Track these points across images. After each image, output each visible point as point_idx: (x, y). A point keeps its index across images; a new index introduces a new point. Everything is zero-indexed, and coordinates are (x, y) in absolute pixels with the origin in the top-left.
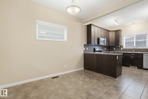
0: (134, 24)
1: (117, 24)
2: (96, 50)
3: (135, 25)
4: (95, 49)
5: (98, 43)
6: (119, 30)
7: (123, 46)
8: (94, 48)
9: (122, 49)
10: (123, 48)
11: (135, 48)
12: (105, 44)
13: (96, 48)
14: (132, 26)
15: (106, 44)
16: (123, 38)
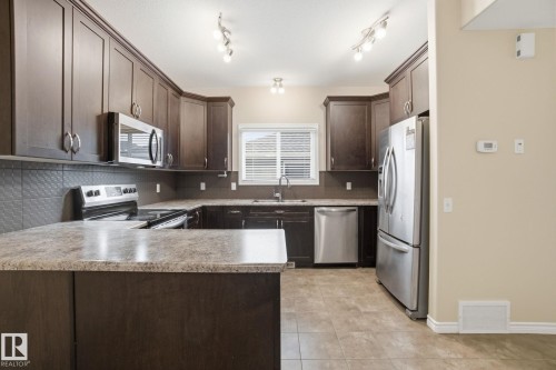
0: (281, 86)
1: (227, 59)
2: (89, 202)
3: (282, 91)
4: (75, 195)
5: (107, 149)
6: (226, 99)
7: (237, 173)
8: (73, 185)
9: (234, 186)
10: (240, 183)
11: (284, 183)
12: (159, 164)
13: (85, 189)
14: (273, 90)
15: (166, 159)
16: (238, 136)
